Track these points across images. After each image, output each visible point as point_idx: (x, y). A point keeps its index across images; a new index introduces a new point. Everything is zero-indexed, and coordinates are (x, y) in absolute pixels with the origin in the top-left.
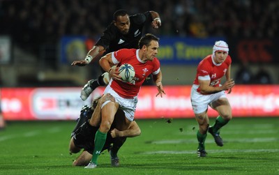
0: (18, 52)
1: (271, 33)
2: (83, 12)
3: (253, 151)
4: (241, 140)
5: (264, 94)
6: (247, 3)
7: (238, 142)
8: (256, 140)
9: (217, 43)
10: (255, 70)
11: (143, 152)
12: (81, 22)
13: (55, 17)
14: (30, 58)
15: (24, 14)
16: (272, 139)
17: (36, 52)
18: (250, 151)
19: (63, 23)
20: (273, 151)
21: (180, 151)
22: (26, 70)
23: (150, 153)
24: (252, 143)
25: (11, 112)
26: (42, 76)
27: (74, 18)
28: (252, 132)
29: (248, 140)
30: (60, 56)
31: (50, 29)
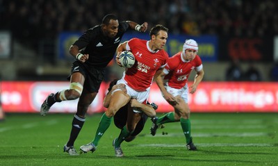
0: (17, 47)
1: (261, 32)
2: (81, 10)
3: (242, 145)
4: (230, 135)
5: (255, 91)
6: (239, 3)
7: (227, 136)
8: (245, 135)
9: (188, 41)
10: (245, 67)
11: (137, 145)
12: (79, 19)
13: (53, 14)
14: (29, 53)
15: (24, 11)
16: (261, 134)
17: (35, 47)
18: (239, 145)
19: (61, 20)
20: (261, 145)
21: (172, 144)
22: (25, 64)
23: (143, 146)
24: (242, 138)
25: (11, 105)
26: (40, 71)
27: (72, 15)
28: (241, 127)
29: (238, 135)
30: (58, 52)
31: (48, 25)
